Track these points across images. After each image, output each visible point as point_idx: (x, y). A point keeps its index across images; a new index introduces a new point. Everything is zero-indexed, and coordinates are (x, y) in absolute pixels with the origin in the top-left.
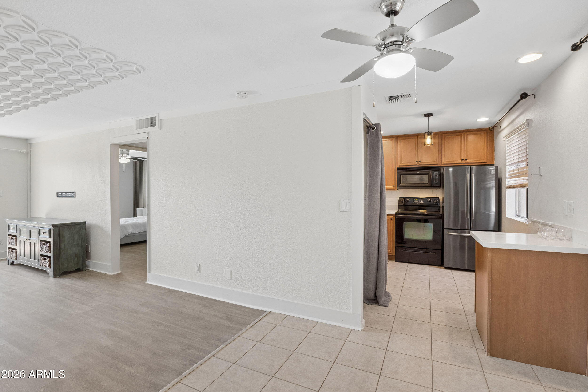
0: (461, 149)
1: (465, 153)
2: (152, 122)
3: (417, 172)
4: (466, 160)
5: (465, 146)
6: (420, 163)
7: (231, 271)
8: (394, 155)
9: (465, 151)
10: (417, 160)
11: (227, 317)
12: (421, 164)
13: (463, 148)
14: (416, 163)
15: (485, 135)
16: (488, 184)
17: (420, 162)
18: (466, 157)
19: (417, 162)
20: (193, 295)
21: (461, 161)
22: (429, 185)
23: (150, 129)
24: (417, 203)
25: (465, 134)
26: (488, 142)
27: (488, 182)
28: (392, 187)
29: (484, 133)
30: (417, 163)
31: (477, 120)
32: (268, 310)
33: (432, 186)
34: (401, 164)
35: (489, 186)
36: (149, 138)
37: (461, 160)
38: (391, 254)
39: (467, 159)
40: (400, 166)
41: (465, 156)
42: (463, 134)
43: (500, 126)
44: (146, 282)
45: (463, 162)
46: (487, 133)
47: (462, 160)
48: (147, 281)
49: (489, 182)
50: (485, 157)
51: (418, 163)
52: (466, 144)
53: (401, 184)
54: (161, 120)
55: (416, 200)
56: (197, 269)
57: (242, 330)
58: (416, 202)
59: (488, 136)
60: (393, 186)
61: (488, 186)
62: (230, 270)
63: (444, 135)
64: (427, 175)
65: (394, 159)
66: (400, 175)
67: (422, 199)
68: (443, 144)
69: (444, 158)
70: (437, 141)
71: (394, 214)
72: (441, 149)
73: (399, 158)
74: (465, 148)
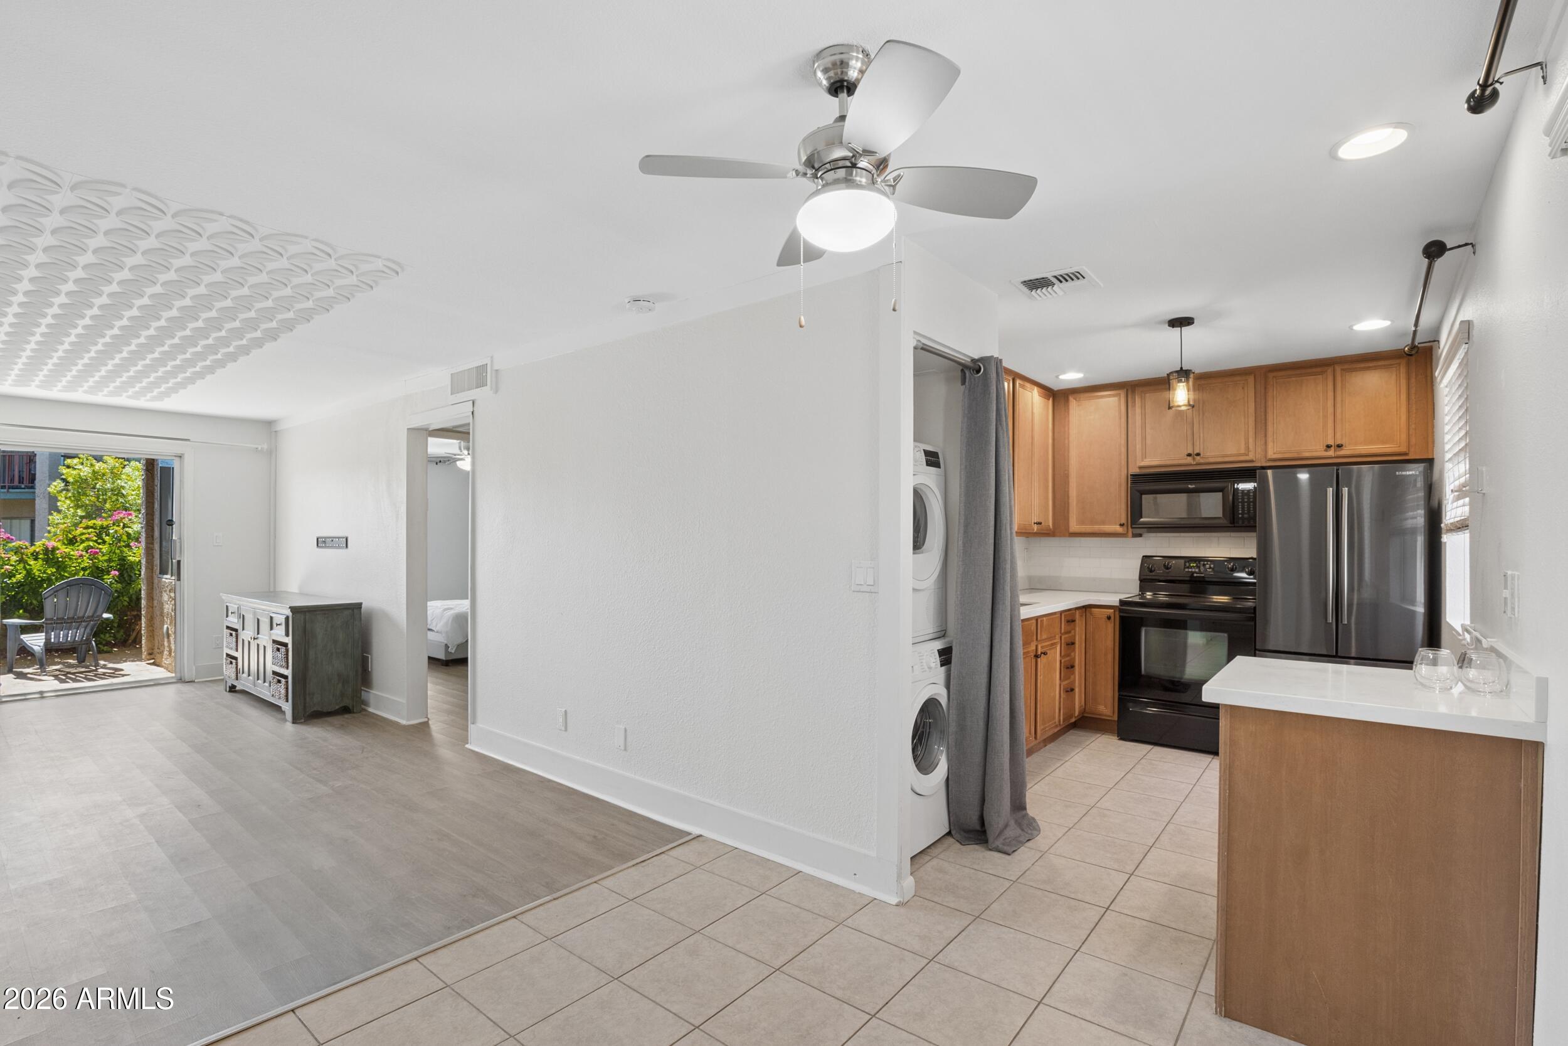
0: (1325, 417)
1: (1338, 427)
2: (480, 376)
3: (1190, 486)
4: (1340, 446)
5: (1338, 405)
6: (1198, 458)
7: (626, 730)
8: (1124, 436)
9: (1338, 422)
10: (1190, 451)
11: (595, 837)
12: (1202, 461)
13: (1331, 410)
14: (1186, 459)
15: (1403, 370)
16: (1406, 519)
17: (1198, 454)
18: (1340, 439)
19: (1189, 455)
20: (549, 781)
21: (1326, 450)
22: (1225, 522)
23: (475, 394)
24: (1195, 575)
25: (1338, 368)
26: (1413, 391)
27: (1408, 512)
28: (1118, 529)
29: (1399, 364)
30: (1189, 460)
31: (1352, 326)
32: (695, 830)
33: (1234, 527)
34: (1143, 464)
35: (1409, 526)
36: (475, 413)
37: (1325, 448)
38: (1106, 716)
39: (1342, 446)
40: (1140, 468)
41: (1338, 435)
42: (1330, 370)
43: (1438, 341)
44: (467, 746)
45: (1331, 453)
46: (1408, 364)
47: (1329, 447)
48: (468, 743)
49: (1411, 514)
50: (1404, 436)
51: (1194, 459)
52: (1342, 401)
53: (1142, 520)
54: (497, 370)
55: (1192, 565)
56: (561, 720)
57: (612, 868)
58: (1191, 570)
59: (1414, 374)
60: (1122, 525)
61: (1409, 523)
62: (622, 727)
63: (1271, 375)
64: (1221, 493)
65: (1124, 450)
66: (1141, 494)
67: (1209, 563)
68: (1270, 403)
69: (1274, 442)
70: (1252, 394)
71: (1117, 604)
72: (1263, 417)
73: (1139, 446)
74: (1339, 411)
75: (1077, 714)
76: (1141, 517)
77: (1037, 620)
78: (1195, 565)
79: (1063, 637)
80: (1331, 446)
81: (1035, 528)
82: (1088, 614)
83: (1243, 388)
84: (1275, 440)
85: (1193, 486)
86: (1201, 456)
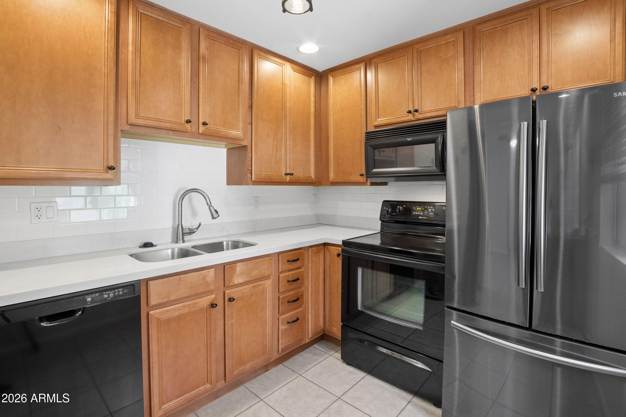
0: (531, 60)
1: (544, 68)
3: (408, 139)
4: (544, 88)
5: (544, 46)
6: (416, 114)
8: (364, 101)
9: (544, 64)
10: (410, 108)
12: (420, 116)
13: (536, 53)
14: (408, 116)
17: (416, 111)
18: (547, 81)
19: (410, 112)
21: (531, 95)
22: (437, 170)
24: (420, 217)
25: (543, 8)
28: (360, 178)
30: (410, 117)
34: (376, 123)
37: (530, 92)
38: (338, 337)
39: (548, 87)
40: (376, 127)
41: (544, 78)
47: (533, 90)
51: (414, 115)
52: (547, 41)
53: (374, 170)
55: (418, 209)
58: (416, 213)
60: (362, 175)
63: (478, 28)
64: (434, 144)
65: (364, 113)
66: (374, 149)
67: (431, 207)
68: (477, 55)
69: (481, 93)
70: (461, 49)
71: (341, 243)
72: (472, 70)
73: (373, 109)
74: (545, 52)
75: (310, 336)
76: (374, 168)
77: (224, 266)
78: (420, 209)
79: (281, 275)
80: (537, 89)
81: (288, 178)
82: (326, 250)
83: (454, 45)
84: (482, 90)
85: (411, 139)
86: (420, 112)
